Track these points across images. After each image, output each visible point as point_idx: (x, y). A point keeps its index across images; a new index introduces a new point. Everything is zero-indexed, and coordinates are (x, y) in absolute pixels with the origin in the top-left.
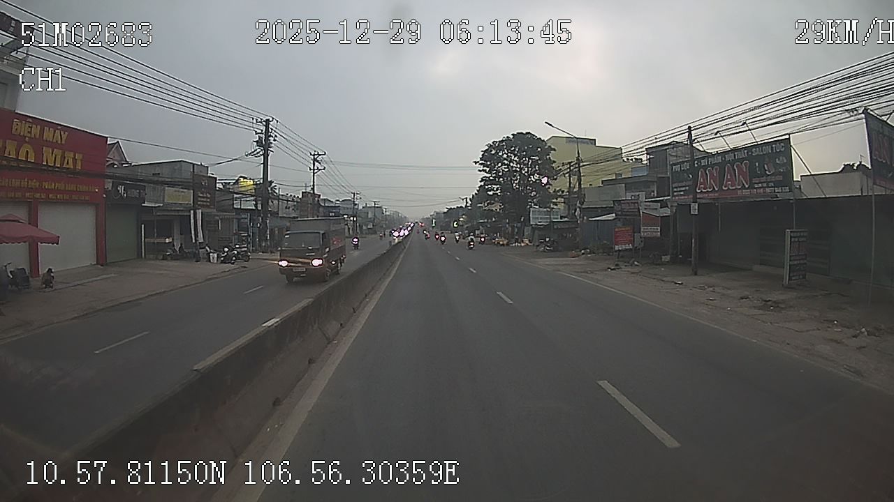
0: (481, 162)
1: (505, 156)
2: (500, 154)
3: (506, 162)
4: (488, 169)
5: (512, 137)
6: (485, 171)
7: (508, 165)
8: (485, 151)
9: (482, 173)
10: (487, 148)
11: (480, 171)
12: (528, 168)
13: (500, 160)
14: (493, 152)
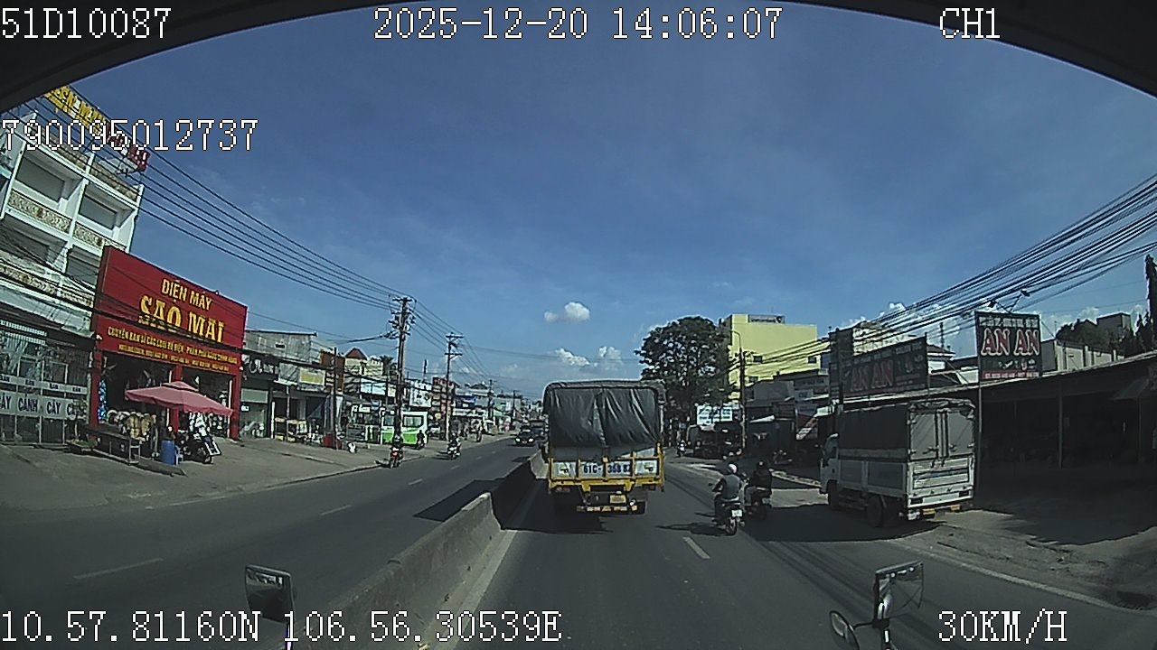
0: (643, 352)
1: (671, 345)
2: (665, 343)
3: (671, 353)
4: (650, 361)
5: (678, 323)
6: (647, 362)
7: (674, 356)
8: (647, 340)
9: (645, 364)
10: (649, 335)
11: (641, 362)
12: (697, 358)
13: (665, 349)
14: (657, 341)
